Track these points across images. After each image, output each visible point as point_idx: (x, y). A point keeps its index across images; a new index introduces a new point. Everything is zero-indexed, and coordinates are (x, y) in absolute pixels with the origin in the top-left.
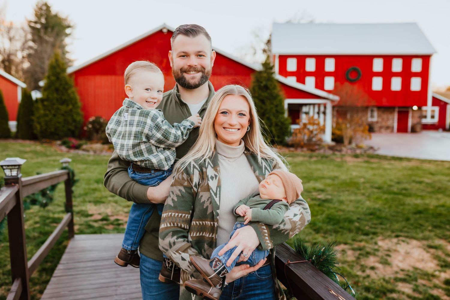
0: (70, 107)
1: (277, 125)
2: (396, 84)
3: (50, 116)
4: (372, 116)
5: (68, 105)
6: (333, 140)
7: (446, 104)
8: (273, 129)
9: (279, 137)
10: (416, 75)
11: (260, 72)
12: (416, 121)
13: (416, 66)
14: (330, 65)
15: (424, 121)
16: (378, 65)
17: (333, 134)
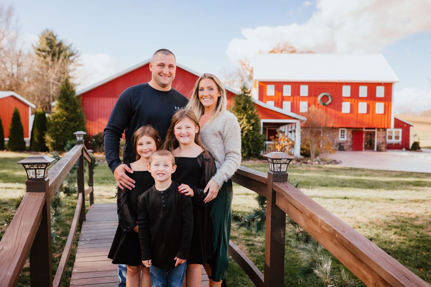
0: (78, 123)
1: (253, 140)
2: (362, 108)
3: (61, 131)
4: (343, 136)
5: (76, 122)
6: (301, 154)
7: (409, 126)
8: (249, 143)
9: (254, 151)
10: (380, 100)
11: (240, 96)
12: (381, 140)
13: (380, 92)
14: (304, 91)
15: (389, 141)
16: (346, 91)
17: (302, 149)
